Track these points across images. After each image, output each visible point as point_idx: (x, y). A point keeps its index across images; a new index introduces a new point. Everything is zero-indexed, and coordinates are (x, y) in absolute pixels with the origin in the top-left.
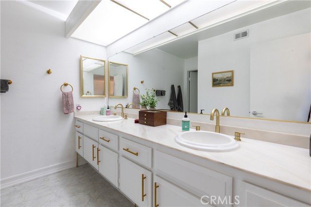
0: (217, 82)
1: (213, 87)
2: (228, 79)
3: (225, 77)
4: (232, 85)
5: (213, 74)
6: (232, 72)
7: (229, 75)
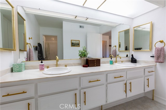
0: (74, 44)
1: (71, 46)
2: (78, 44)
3: (77, 43)
4: (79, 46)
5: (71, 40)
6: (79, 41)
7: (78, 42)
